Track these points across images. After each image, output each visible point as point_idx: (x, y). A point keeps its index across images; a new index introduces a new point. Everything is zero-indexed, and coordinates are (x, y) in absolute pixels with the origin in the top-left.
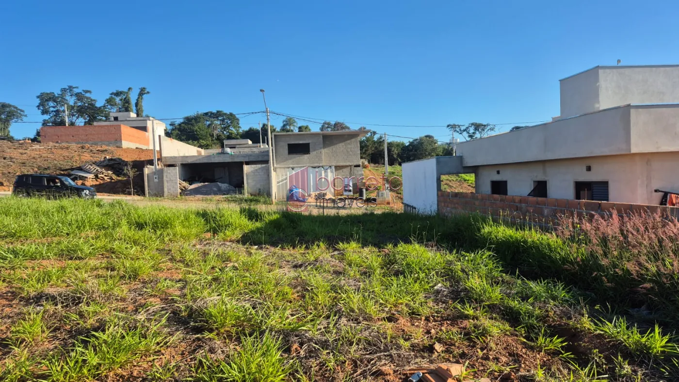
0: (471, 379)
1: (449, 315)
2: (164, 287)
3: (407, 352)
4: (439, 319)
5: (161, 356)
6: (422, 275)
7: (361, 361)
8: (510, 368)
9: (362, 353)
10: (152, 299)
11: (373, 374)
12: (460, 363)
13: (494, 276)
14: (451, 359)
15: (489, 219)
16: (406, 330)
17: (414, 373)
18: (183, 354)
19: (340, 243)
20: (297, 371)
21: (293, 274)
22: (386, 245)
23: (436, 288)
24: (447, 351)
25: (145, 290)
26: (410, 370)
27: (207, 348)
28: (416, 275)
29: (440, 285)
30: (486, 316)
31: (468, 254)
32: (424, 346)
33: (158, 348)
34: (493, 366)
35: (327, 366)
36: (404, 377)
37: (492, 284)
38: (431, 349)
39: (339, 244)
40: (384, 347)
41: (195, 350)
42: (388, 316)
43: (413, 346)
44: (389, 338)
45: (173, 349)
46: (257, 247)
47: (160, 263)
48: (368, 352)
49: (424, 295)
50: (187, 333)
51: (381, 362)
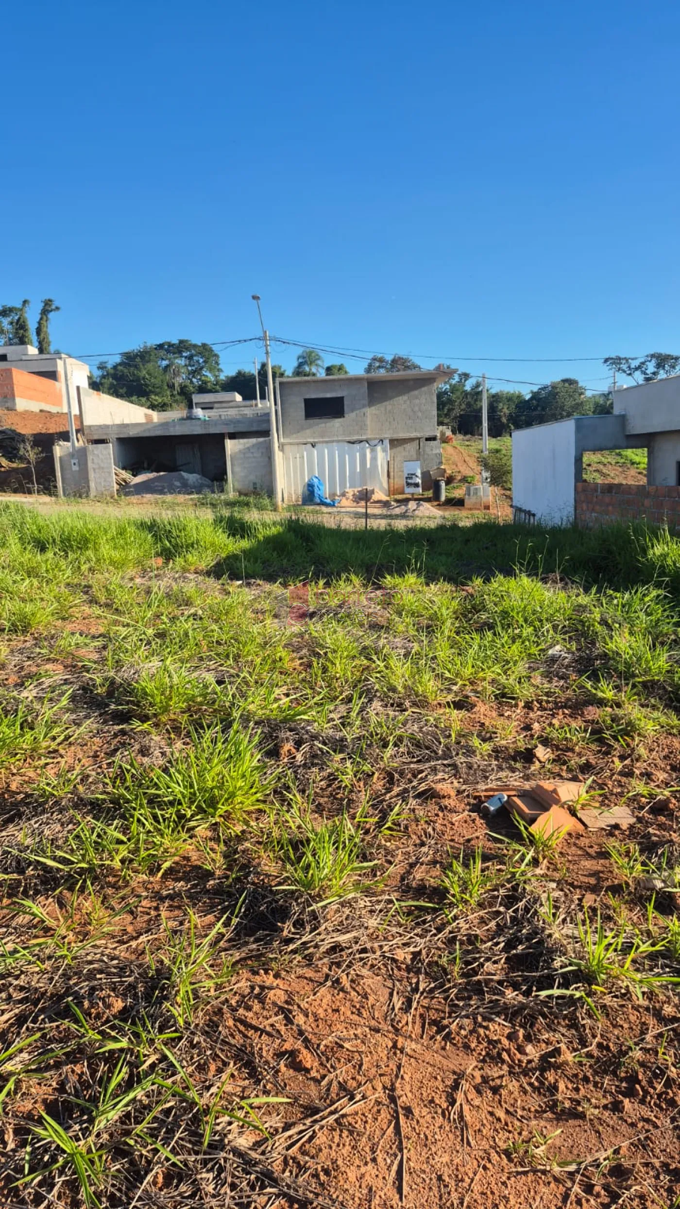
0: (595, 807)
1: (568, 699)
2: (70, 646)
3: (484, 760)
4: (550, 705)
5: (59, 759)
6: (528, 631)
7: (402, 773)
8: (671, 792)
9: (405, 760)
10: (49, 666)
11: (419, 796)
12: (581, 781)
13: (661, 631)
14: (564, 774)
15: (664, 530)
16: (487, 724)
17: (492, 796)
18: (95, 756)
19: (388, 577)
20: (288, 788)
21: (297, 628)
22: (471, 580)
23: (550, 652)
24: (557, 760)
25: (38, 650)
26: (486, 790)
27: (137, 747)
28: (517, 631)
29: (558, 647)
30: (635, 700)
31: (618, 595)
32: (516, 752)
33: (54, 745)
34: (639, 787)
35: (341, 781)
36: (475, 802)
37: (654, 645)
38: (528, 756)
39: (385, 578)
40: (443, 751)
41: (116, 750)
42: (457, 699)
43: (496, 750)
44: (453, 735)
45: (79, 748)
46: (241, 582)
47: (71, 607)
48: (415, 760)
49: (527, 666)
50: (105, 722)
51: (436, 775)
